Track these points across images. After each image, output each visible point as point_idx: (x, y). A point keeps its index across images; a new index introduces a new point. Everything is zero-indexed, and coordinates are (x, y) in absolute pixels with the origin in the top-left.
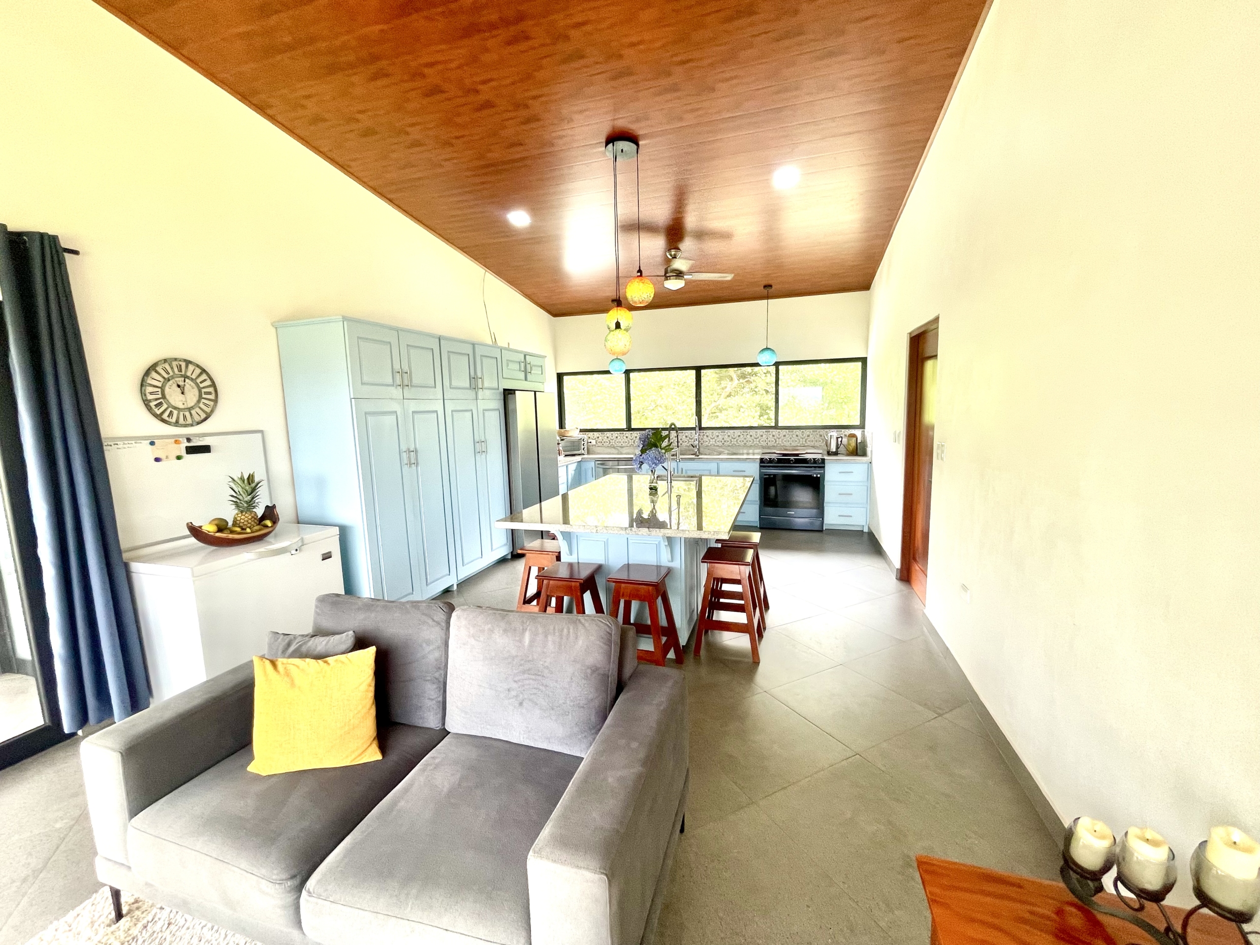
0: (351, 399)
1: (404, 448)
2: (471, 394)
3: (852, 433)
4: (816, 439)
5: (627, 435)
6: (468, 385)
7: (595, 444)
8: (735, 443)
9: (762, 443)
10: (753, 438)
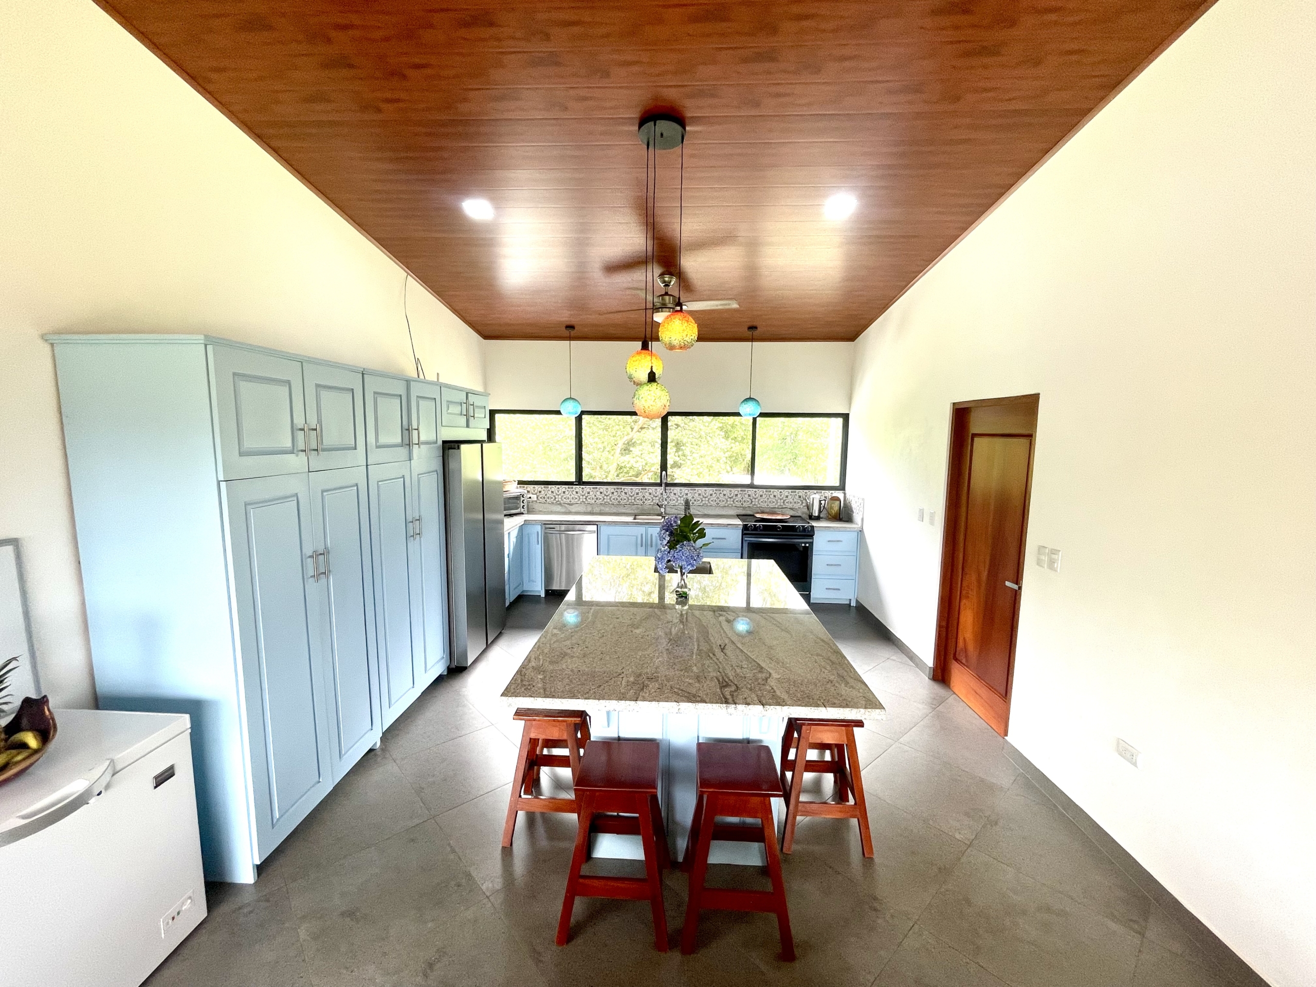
0: (219, 482)
1: (308, 551)
2: (403, 451)
3: (834, 495)
4: (795, 500)
5: (577, 490)
6: (399, 440)
7: (536, 499)
8: (707, 502)
9: (737, 503)
10: (726, 497)
